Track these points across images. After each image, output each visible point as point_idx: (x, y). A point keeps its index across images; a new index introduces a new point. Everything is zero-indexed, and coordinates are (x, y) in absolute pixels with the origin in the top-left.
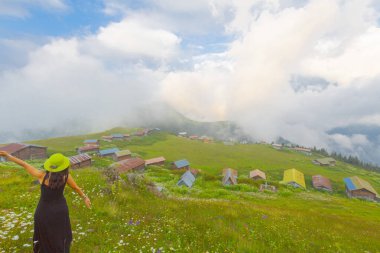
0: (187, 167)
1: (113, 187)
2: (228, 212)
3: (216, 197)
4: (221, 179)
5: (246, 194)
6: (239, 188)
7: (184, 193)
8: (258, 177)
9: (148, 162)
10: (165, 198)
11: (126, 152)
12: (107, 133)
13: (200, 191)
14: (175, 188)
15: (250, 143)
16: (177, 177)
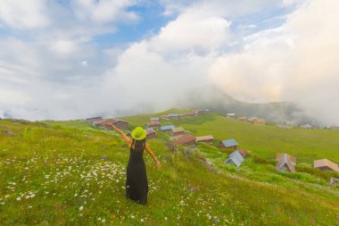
0: (235, 147)
1: (173, 156)
2: (286, 200)
3: (269, 182)
4: (274, 164)
5: (308, 185)
6: (299, 177)
7: (232, 171)
8: (326, 168)
9: (198, 139)
10: (216, 173)
11: (180, 129)
12: (166, 113)
13: (249, 172)
14: (223, 165)
15: (315, 127)
16: (224, 155)
